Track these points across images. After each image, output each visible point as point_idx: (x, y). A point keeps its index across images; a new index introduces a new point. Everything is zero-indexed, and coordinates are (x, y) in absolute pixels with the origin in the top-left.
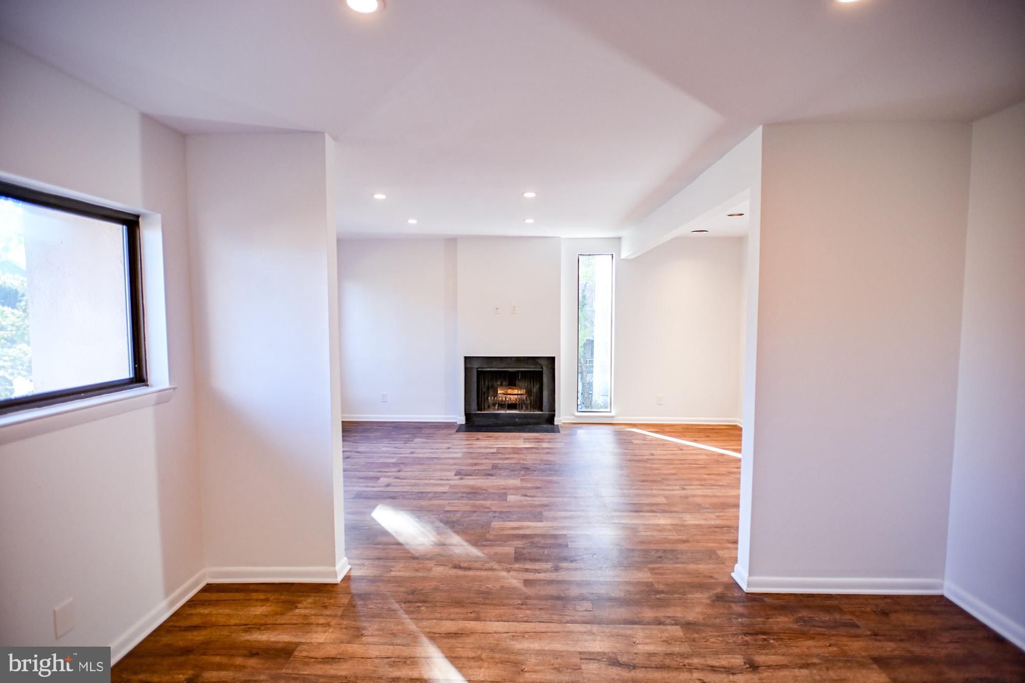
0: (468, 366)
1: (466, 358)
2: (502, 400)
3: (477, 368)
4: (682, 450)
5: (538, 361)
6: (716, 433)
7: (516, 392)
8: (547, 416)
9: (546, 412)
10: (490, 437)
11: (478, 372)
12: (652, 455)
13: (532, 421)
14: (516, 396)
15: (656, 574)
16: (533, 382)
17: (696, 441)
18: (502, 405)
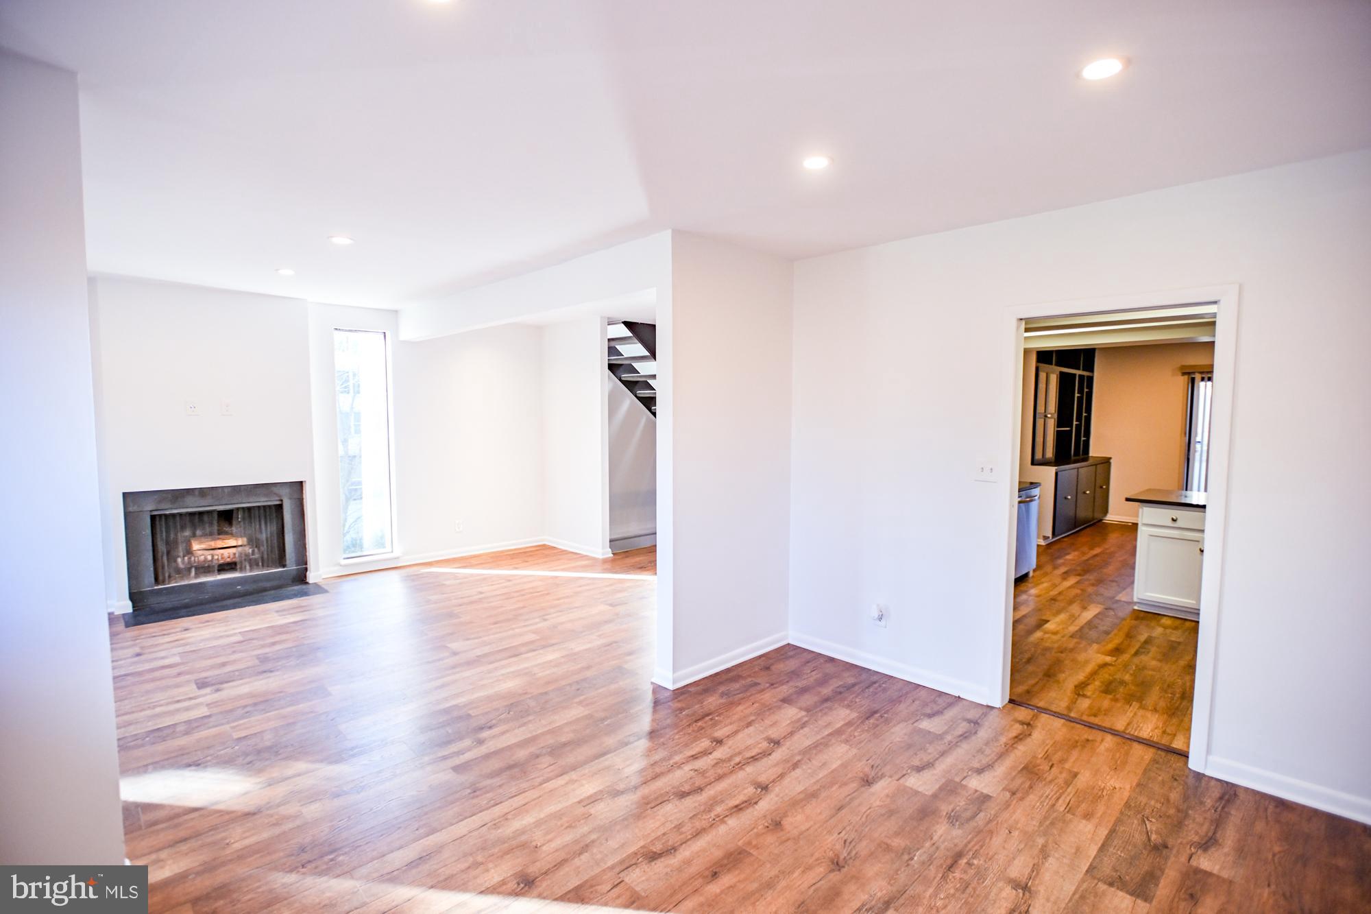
0: (131, 509)
1: (125, 495)
2: (205, 560)
3: (151, 511)
4: (509, 581)
5: (275, 489)
6: (531, 556)
7: (232, 542)
8: (295, 573)
9: (292, 566)
10: (208, 621)
11: (153, 518)
12: (481, 593)
13: (268, 585)
14: (233, 550)
15: (587, 705)
16: (266, 523)
17: (516, 568)
18: (204, 569)
